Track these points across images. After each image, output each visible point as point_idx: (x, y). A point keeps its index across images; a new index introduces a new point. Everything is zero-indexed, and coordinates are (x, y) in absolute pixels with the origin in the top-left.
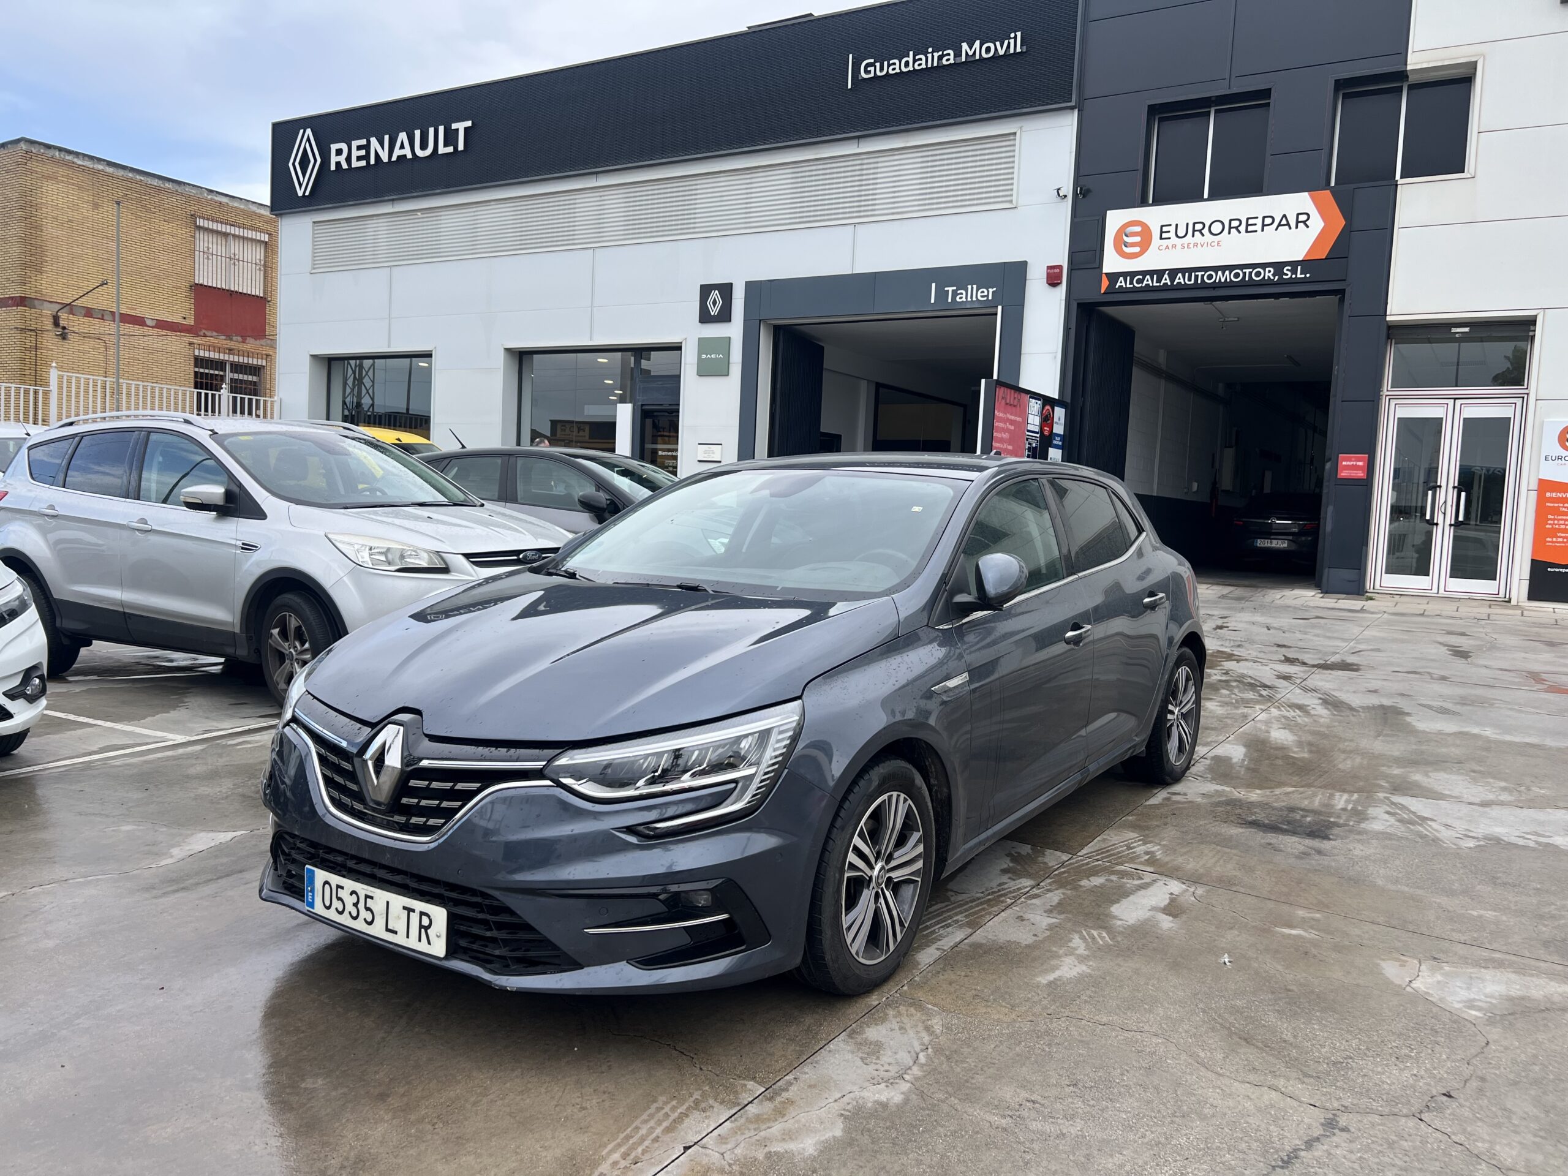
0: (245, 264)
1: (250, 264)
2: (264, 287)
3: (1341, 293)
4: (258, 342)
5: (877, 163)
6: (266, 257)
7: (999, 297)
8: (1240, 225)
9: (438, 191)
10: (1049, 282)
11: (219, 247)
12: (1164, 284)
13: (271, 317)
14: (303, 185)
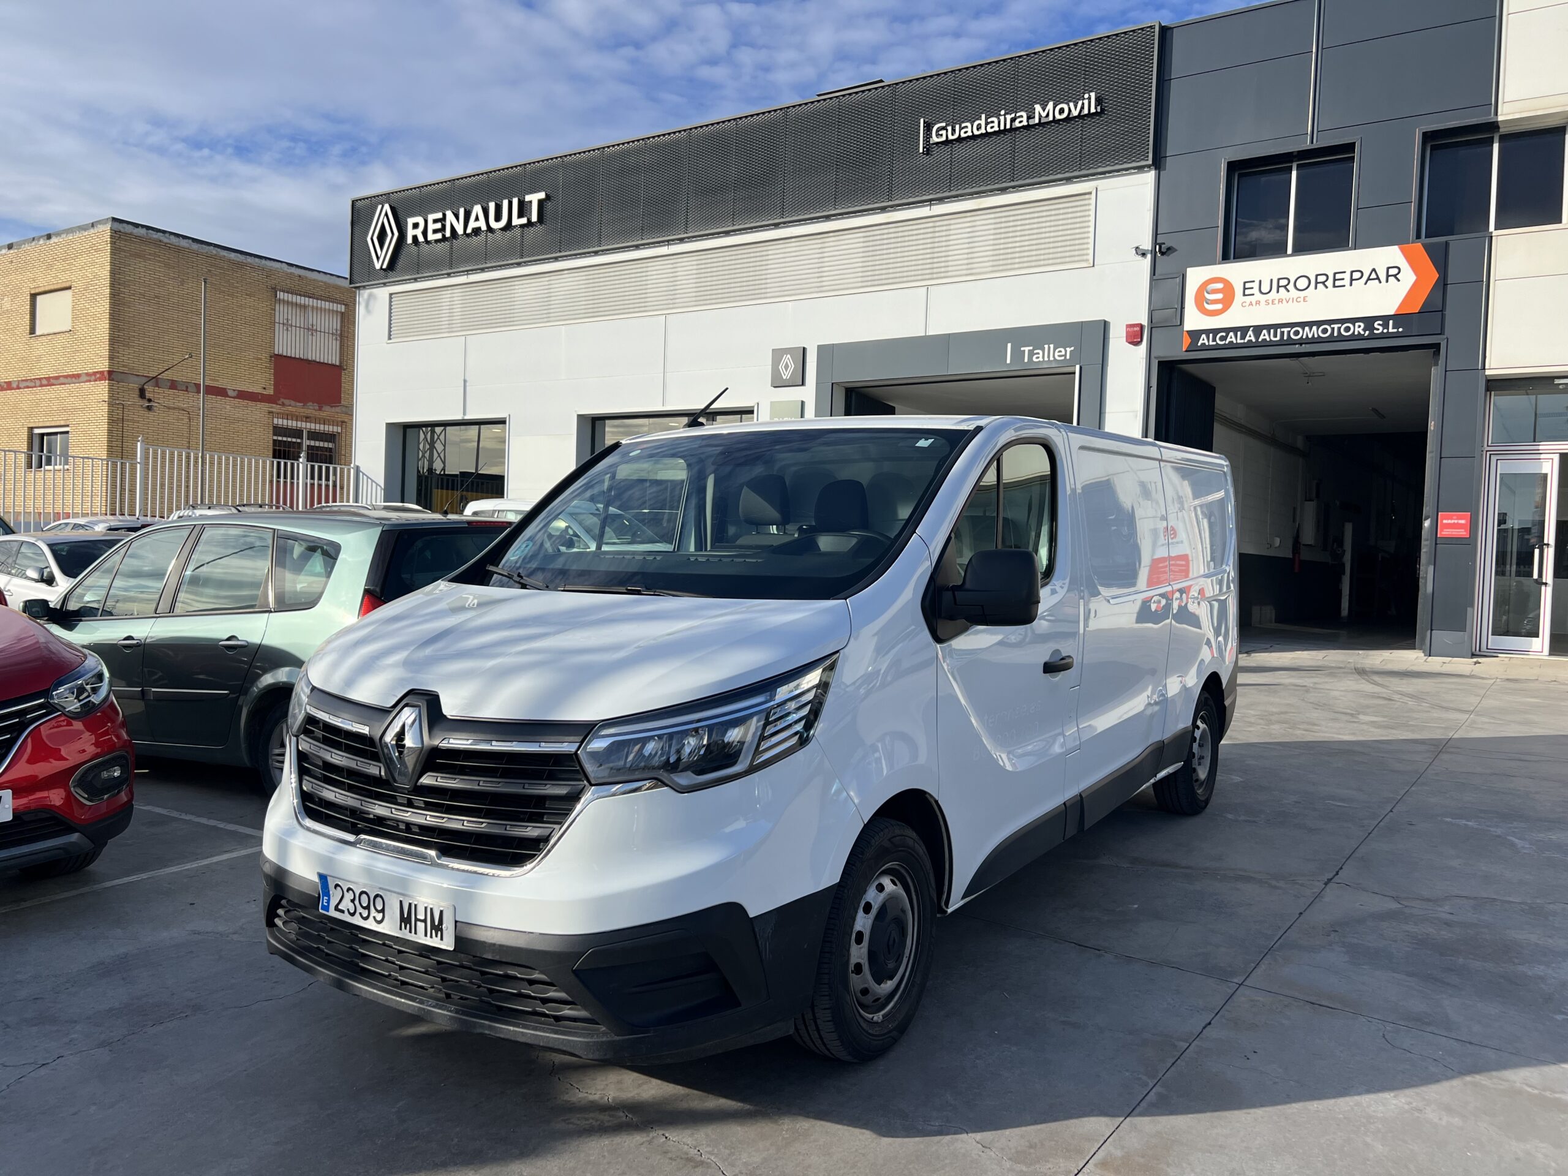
0: (322, 334)
1: (326, 335)
2: (340, 356)
3: (1437, 346)
4: (333, 409)
5: (950, 225)
6: (341, 326)
7: (1077, 357)
8: (1327, 280)
9: (512, 262)
10: (1129, 341)
11: (298, 318)
12: (1249, 340)
13: (346, 385)
14: (381, 258)
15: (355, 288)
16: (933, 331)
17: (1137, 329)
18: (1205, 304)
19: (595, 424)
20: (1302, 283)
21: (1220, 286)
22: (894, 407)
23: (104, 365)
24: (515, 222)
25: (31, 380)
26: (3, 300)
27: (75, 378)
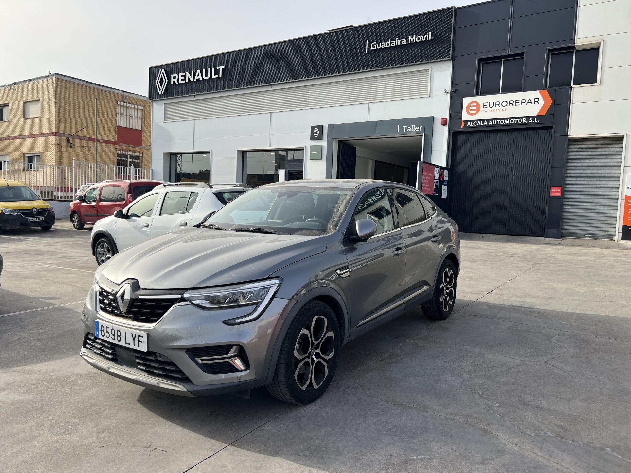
1: (136, 118)
2: (142, 127)
3: (551, 127)
4: (139, 147)
5: (377, 80)
6: (142, 115)
7: (423, 130)
8: (513, 103)
9: (212, 92)
10: (442, 124)
11: (126, 112)
12: (485, 124)
13: (144, 138)
14: (161, 90)
15: (151, 101)
16: (371, 120)
17: (445, 120)
18: (470, 111)
19: (243, 154)
20: (504, 104)
21: (475, 104)
22: (356, 148)
23: (53, 130)
24: (213, 77)
25: (24, 136)
26: (12, 104)
27: (42, 135)
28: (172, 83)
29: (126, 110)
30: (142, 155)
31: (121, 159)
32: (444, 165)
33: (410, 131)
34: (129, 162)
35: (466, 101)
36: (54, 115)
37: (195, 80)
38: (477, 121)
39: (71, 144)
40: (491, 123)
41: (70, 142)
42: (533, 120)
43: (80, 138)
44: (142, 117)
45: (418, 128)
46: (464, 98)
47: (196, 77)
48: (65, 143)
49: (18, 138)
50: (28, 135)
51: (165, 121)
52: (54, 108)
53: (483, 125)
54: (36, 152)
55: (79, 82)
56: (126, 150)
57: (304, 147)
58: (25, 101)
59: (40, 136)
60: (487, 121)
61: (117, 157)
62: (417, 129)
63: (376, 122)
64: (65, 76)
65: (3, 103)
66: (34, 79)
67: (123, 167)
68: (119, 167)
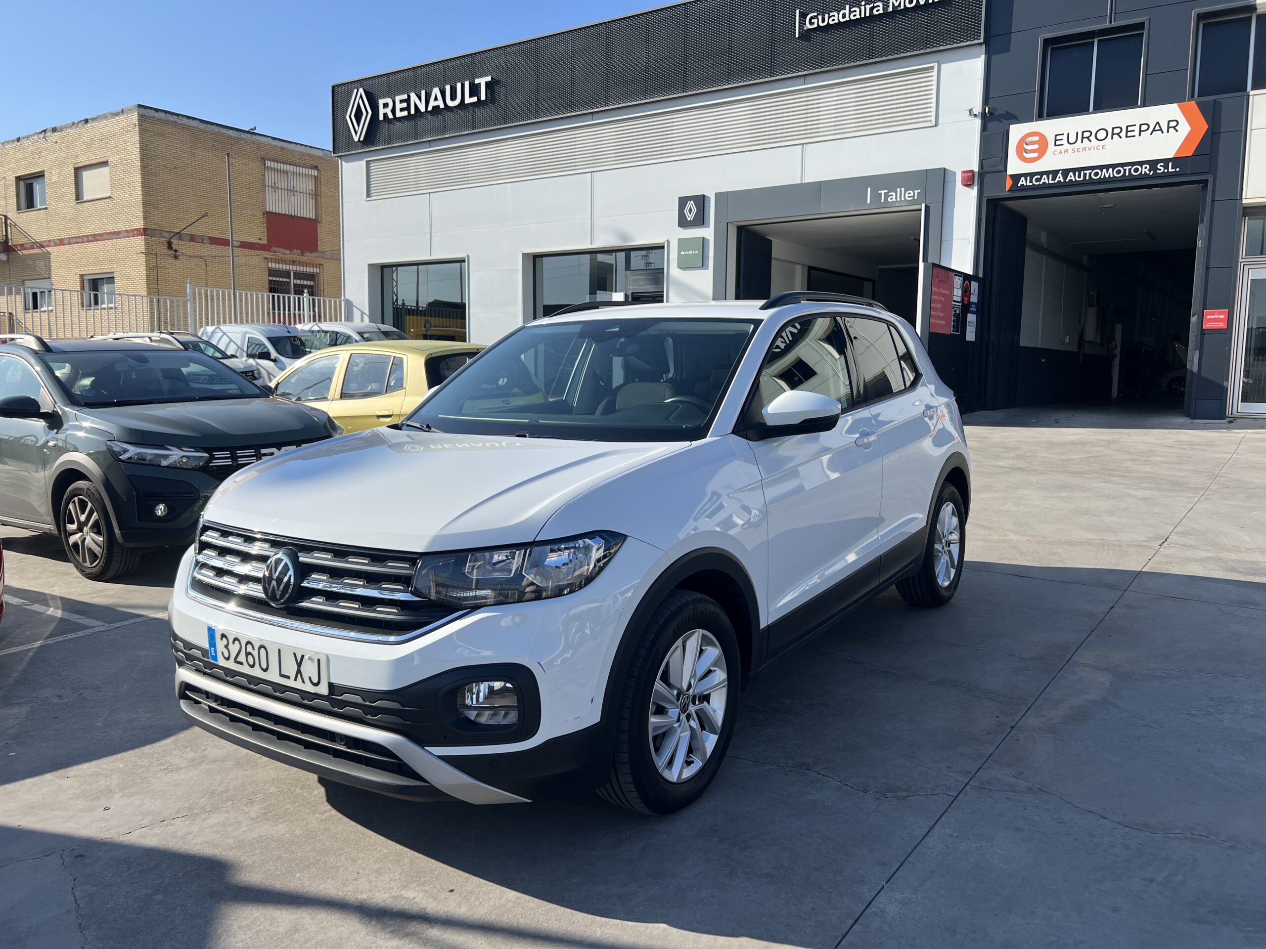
0: (302, 194)
1: (305, 194)
2: (316, 212)
3: (1206, 182)
4: (313, 254)
5: (820, 95)
6: (315, 188)
7: (923, 197)
8: (1120, 132)
9: (466, 132)
10: (964, 184)
11: (283, 183)
12: (1058, 181)
13: (322, 234)
14: (358, 132)
15: (338, 157)
16: (807, 180)
17: (970, 174)
18: (1025, 155)
19: (535, 261)
20: (1101, 135)
21: (1036, 138)
22: (771, 241)
23: (139, 224)
24: (468, 100)
25: (79, 237)
26: (51, 173)
27: (116, 234)
28: (381, 118)
29: (282, 178)
30: (318, 270)
31: (278, 279)
32: (969, 271)
33: (894, 200)
34: (292, 286)
35: (1017, 131)
36: (139, 192)
37: (430, 109)
38: (1041, 174)
39: (176, 251)
40: (1071, 177)
41: (174, 247)
42: (1166, 167)
43: (192, 238)
44: (315, 192)
45: (912, 194)
46: (1011, 126)
47: (432, 103)
48: (164, 249)
49: (66, 242)
50: (87, 236)
51: (368, 195)
52: (137, 178)
53: (1053, 182)
54: (105, 271)
55: (185, 121)
56: (286, 262)
57: (664, 243)
58: (76, 166)
59: (112, 236)
60: (1061, 173)
61: (269, 276)
62: (910, 195)
63: (820, 183)
64: (157, 110)
65: (33, 172)
66: (94, 119)
67: (281, 296)
68: (273, 297)
